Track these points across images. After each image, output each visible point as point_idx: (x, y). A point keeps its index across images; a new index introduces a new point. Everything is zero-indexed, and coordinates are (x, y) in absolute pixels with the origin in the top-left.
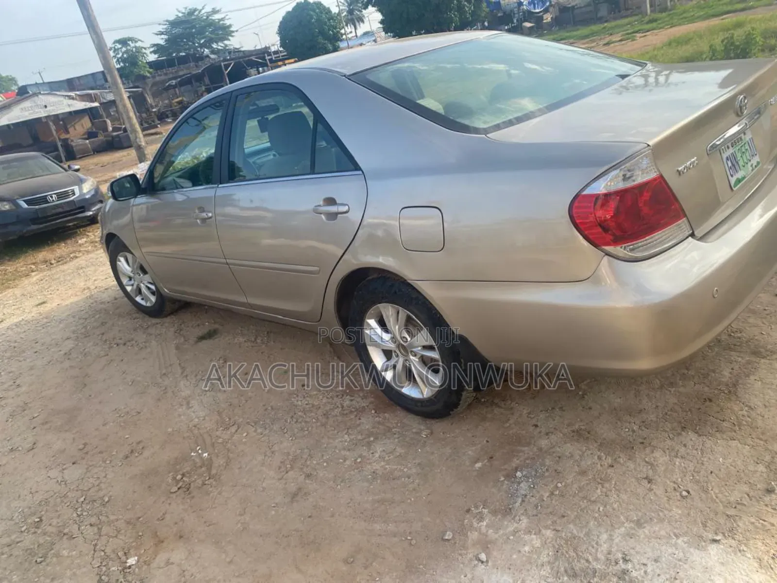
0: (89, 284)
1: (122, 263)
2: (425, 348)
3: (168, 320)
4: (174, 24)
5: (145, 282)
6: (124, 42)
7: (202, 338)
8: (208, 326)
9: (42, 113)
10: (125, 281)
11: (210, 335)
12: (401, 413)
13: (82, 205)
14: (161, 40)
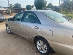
0: (3, 28)
1: (7, 27)
2: (45, 47)
3: (11, 35)
4: (16, 4)
5: (9, 30)
6: (11, 5)
7: (15, 38)
8: (16, 36)
9: (1, 9)
10: (7, 29)
11: (16, 38)
12: (39, 54)
13: (3, 19)
14: (14, 5)
